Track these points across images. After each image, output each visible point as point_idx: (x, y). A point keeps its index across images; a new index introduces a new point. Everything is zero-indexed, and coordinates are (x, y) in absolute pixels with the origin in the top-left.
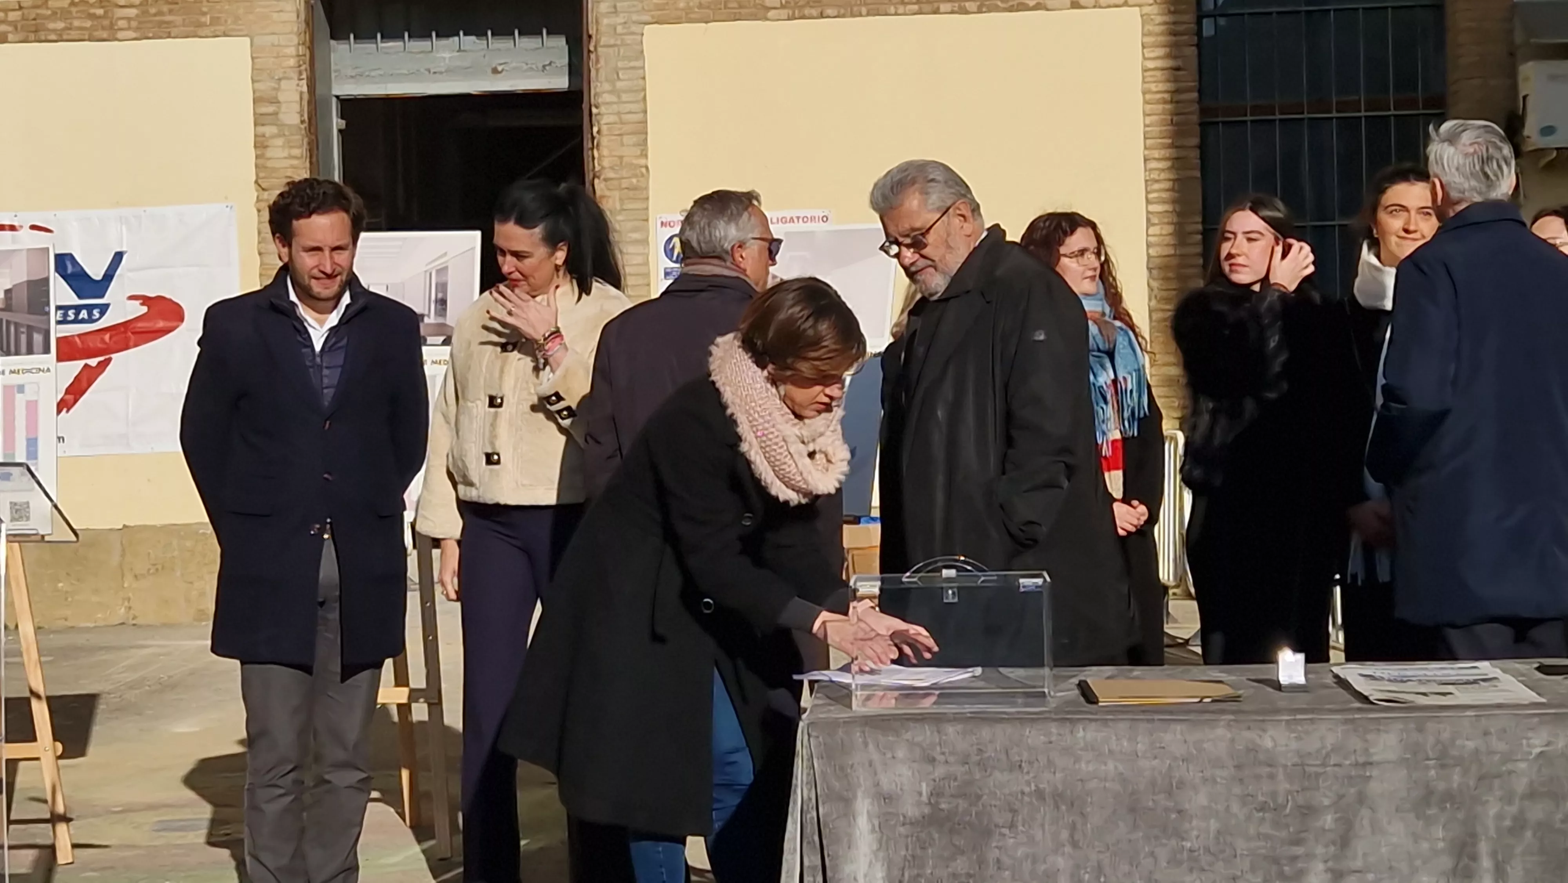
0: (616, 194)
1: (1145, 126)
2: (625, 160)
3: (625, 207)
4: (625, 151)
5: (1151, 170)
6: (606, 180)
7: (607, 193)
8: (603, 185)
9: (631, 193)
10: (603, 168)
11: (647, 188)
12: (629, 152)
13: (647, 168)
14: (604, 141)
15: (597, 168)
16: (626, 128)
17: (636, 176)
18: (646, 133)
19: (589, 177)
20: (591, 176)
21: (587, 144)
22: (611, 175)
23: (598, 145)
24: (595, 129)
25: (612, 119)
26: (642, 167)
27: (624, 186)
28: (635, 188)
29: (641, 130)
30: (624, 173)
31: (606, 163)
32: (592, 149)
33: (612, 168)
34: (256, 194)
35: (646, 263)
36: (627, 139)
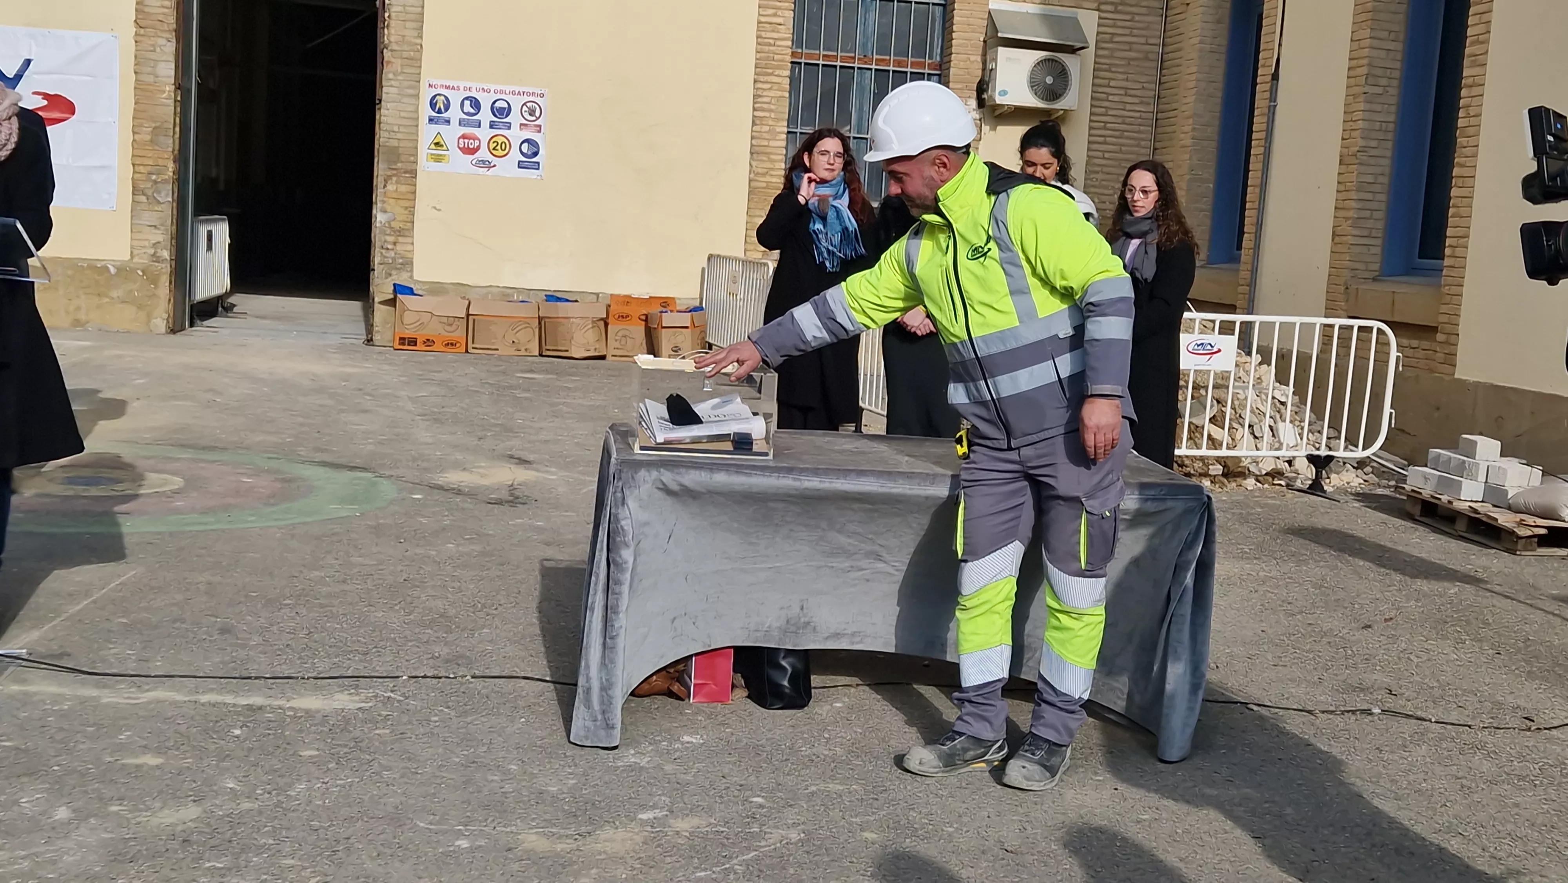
0: (399, 61)
1: (757, 59)
2: (406, 38)
3: (405, 71)
4: (407, 33)
5: (758, 89)
6: (392, 51)
7: (393, 60)
8: (390, 53)
9: (409, 62)
10: (390, 42)
11: (420, 60)
12: (410, 34)
13: (421, 46)
14: (393, 23)
15: (386, 41)
16: (408, 16)
17: (413, 51)
18: (423, 22)
19: (380, 47)
20: (382, 46)
21: (380, 25)
22: (395, 47)
23: (388, 26)
24: (387, 15)
25: (400, 9)
26: (417, 44)
27: (405, 56)
28: (412, 59)
29: (420, 19)
30: (405, 48)
31: (392, 39)
32: (383, 28)
33: (397, 43)
34: (135, 30)
35: (417, 111)
36: (409, 25)
